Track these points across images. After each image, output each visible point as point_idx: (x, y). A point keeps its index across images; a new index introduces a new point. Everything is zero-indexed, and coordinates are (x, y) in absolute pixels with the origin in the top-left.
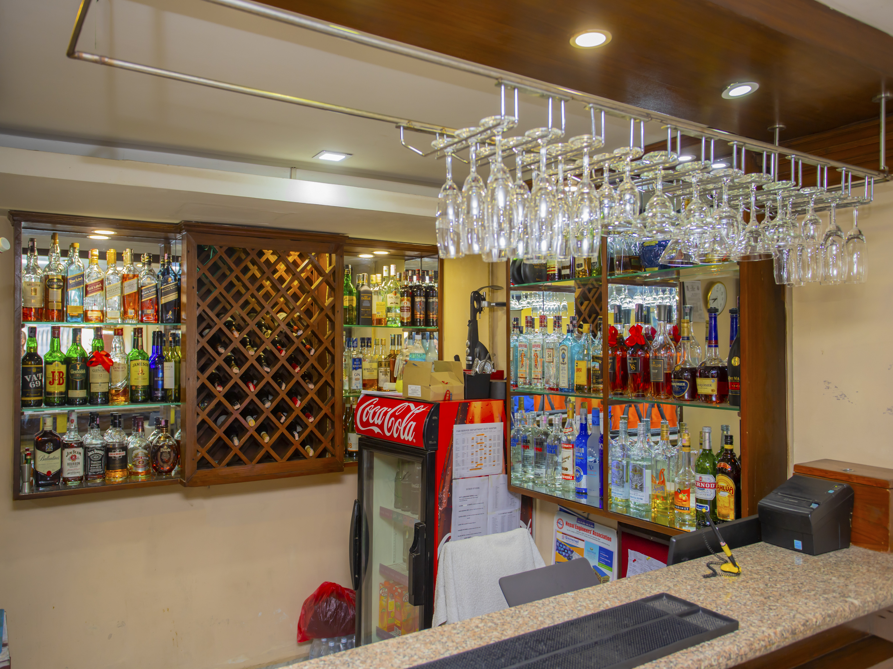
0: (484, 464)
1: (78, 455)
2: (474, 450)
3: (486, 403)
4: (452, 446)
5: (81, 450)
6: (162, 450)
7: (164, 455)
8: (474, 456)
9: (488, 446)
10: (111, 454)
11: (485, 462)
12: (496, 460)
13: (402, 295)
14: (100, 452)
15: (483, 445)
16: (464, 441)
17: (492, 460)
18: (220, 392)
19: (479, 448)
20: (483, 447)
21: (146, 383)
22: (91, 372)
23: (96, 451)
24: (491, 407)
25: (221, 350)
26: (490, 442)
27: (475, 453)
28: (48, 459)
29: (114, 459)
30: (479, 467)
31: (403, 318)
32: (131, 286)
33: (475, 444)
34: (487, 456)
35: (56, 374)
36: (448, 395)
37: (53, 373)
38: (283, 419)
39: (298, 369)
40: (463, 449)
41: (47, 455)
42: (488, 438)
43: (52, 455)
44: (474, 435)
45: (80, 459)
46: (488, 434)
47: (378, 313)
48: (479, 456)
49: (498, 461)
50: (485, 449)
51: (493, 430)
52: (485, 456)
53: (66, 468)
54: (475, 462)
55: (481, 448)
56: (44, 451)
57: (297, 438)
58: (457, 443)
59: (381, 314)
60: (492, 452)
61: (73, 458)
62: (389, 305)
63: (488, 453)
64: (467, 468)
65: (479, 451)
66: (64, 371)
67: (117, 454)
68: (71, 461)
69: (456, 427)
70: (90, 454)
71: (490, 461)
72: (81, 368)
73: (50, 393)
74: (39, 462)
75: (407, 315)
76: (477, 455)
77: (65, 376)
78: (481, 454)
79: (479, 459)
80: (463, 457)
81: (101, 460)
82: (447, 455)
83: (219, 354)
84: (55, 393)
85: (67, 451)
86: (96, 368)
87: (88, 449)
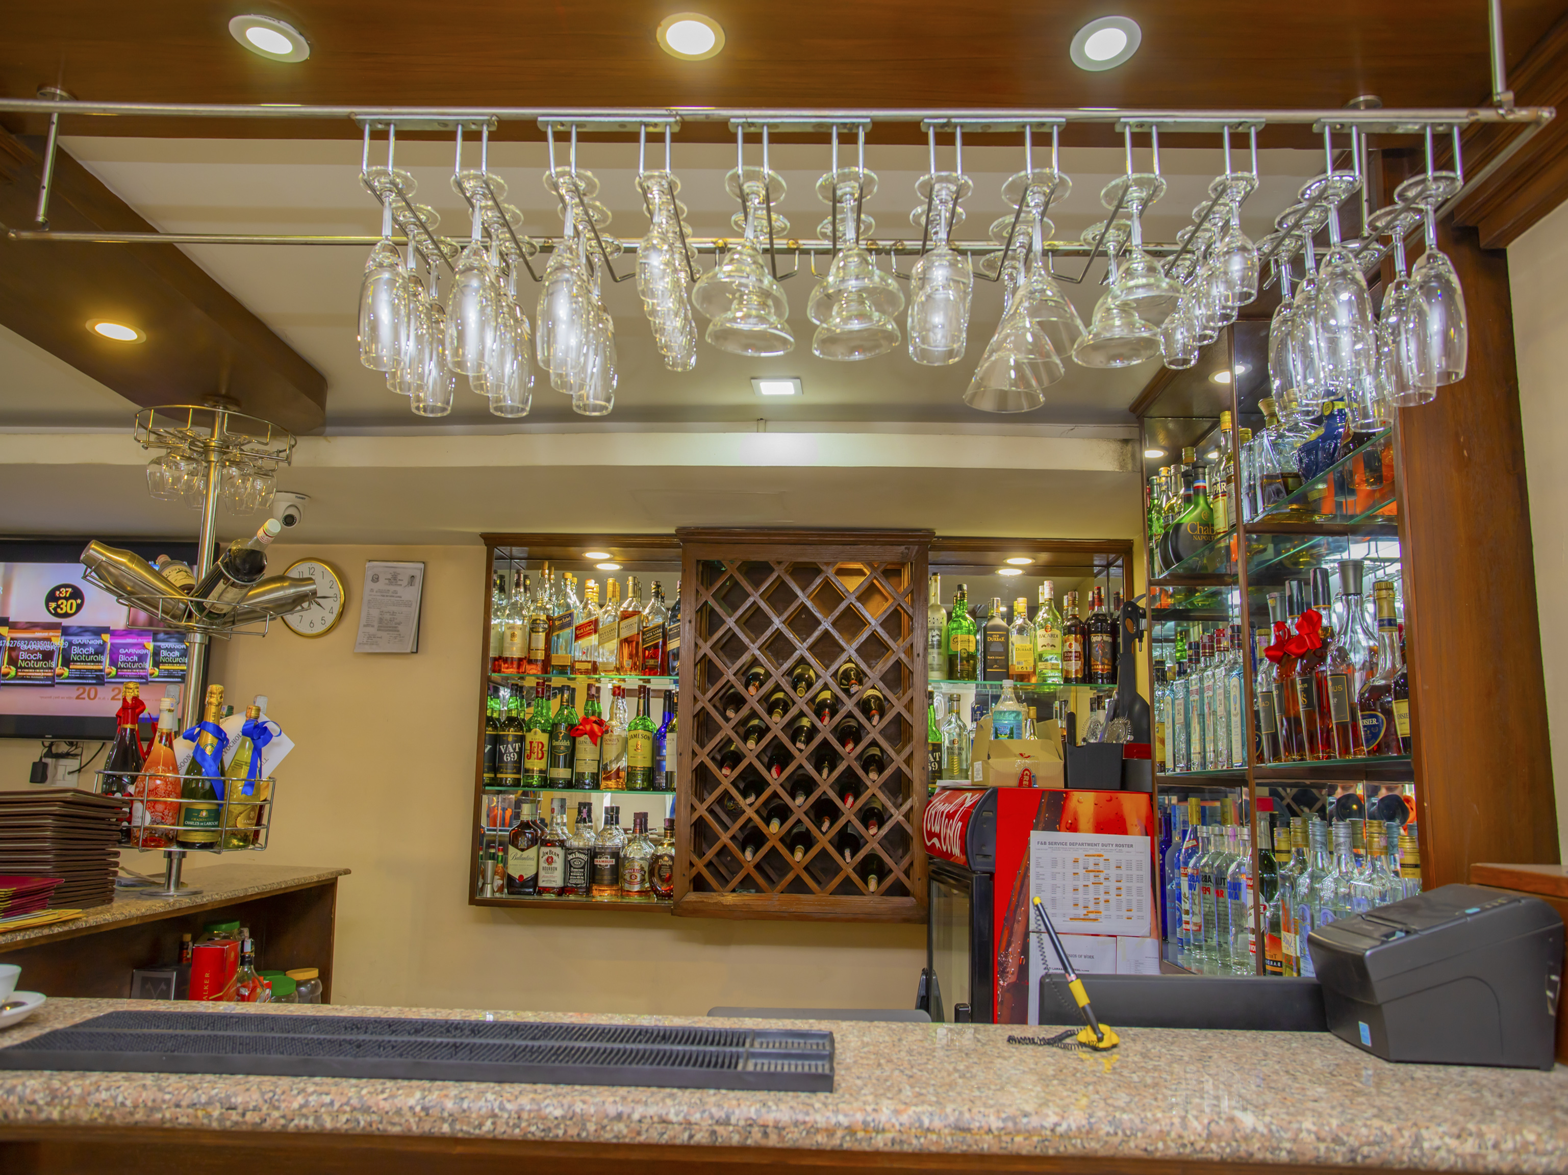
0: (1104, 913)
1: (555, 858)
2: (1080, 884)
3: (1105, 795)
4: (1027, 869)
5: (558, 850)
6: (661, 862)
7: (664, 869)
8: (1080, 895)
9: (1113, 879)
10: (598, 862)
11: (1107, 909)
12: (1134, 908)
13: (1068, 631)
14: (582, 856)
15: (1102, 876)
16: (1054, 863)
17: (1124, 906)
18: (726, 776)
19: (1092, 879)
20: (1102, 880)
21: (648, 764)
22: (577, 746)
23: (578, 855)
24: (1120, 805)
25: (730, 713)
26: (1119, 872)
27: (1081, 889)
28: (521, 858)
29: (601, 869)
30: (1092, 916)
31: (1067, 672)
32: (630, 626)
33: (1081, 871)
34: (1112, 897)
35: (535, 745)
36: (1026, 776)
37: (531, 743)
38: (825, 827)
39: (850, 746)
40: (1054, 877)
41: (520, 853)
42: (1113, 865)
43: (526, 854)
44: (1080, 854)
45: (559, 863)
46: (1114, 856)
47: (1019, 663)
48: (1091, 896)
49: (1140, 909)
50: (1106, 883)
51: (1125, 849)
52: (1107, 897)
53: (542, 873)
54: (1081, 904)
55: (1097, 880)
56: (516, 847)
57: (848, 859)
58: (1038, 865)
59: (1024, 665)
60: (1123, 892)
61: (550, 861)
62: (1040, 649)
63: (1113, 892)
64: (1064, 915)
65: (1091, 887)
66: (546, 743)
67: (605, 862)
68: (546, 865)
69: (1035, 836)
70: (570, 857)
71: (1119, 908)
72: (564, 738)
73: (527, 771)
74: (511, 862)
75: (1074, 666)
76: (1086, 893)
77: (545, 748)
78: (1097, 892)
79: (1093, 901)
80: (1054, 891)
81: (583, 868)
82: (1017, 884)
83: (727, 720)
84: (533, 771)
85: (544, 849)
86: (582, 739)
87: (568, 850)
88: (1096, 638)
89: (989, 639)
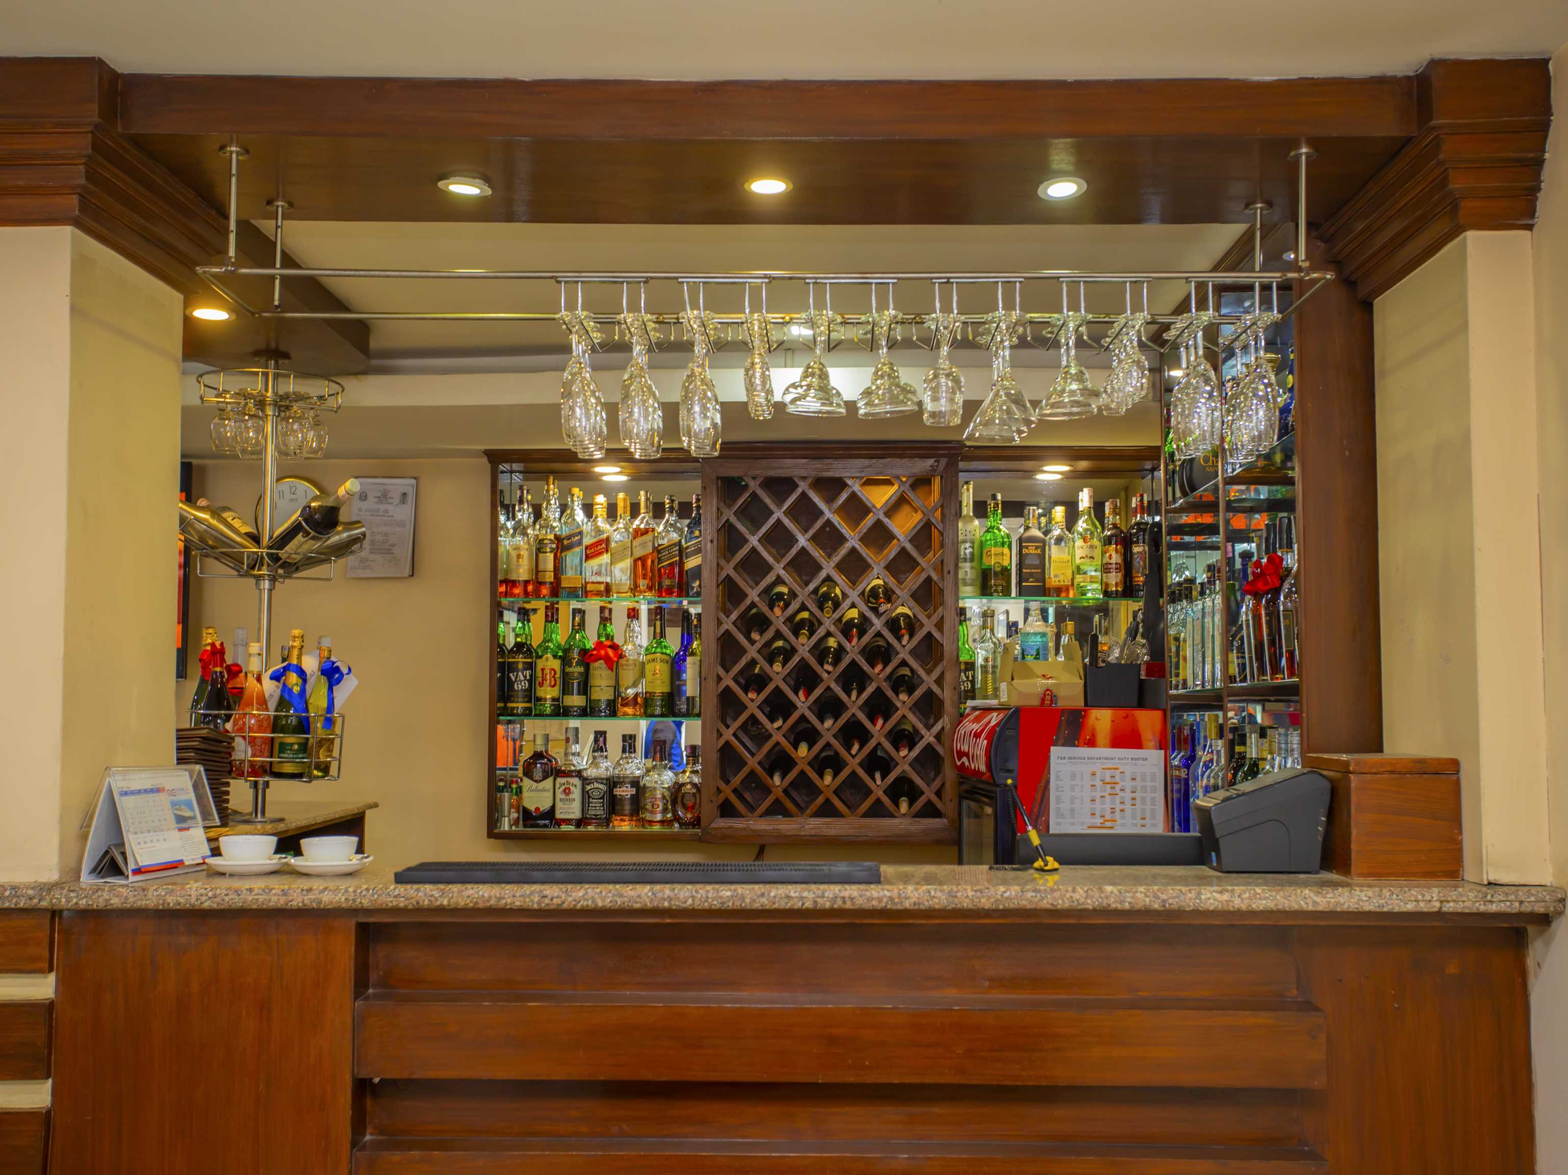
0: (1119, 821)
1: (572, 788)
2: (1097, 795)
3: (1121, 713)
4: (1048, 782)
5: (576, 781)
6: (684, 790)
7: (687, 797)
8: (1098, 806)
9: (1128, 790)
10: (618, 791)
11: (1123, 818)
12: (1148, 815)
13: (1108, 541)
14: (601, 786)
15: (1118, 787)
16: (1073, 776)
17: (1139, 815)
18: (752, 700)
19: (1109, 791)
20: (1118, 791)
21: (666, 689)
22: (592, 671)
23: (596, 785)
24: (1136, 721)
25: (755, 636)
26: (1134, 783)
27: (1098, 799)
28: (536, 790)
29: (622, 799)
30: (1108, 824)
31: (1107, 585)
32: (643, 544)
33: (1099, 783)
34: (1128, 806)
35: (547, 671)
36: (1049, 696)
37: (543, 670)
38: (854, 751)
39: (879, 667)
40: (1072, 789)
41: (535, 785)
42: (1128, 776)
43: (541, 785)
44: (1097, 767)
45: (576, 794)
46: (1129, 769)
47: (1056, 576)
48: (1108, 806)
49: (1153, 817)
50: (1121, 794)
51: (1140, 762)
52: (1122, 807)
53: (559, 805)
54: (1098, 813)
55: (1113, 791)
56: (531, 778)
57: (879, 782)
58: (1058, 778)
59: (1061, 578)
60: (1138, 802)
61: (567, 791)
62: (1078, 561)
63: (1128, 802)
64: (1082, 824)
65: (1108, 798)
66: (558, 668)
67: (625, 792)
68: (563, 796)
69: (1056, 752)
70: (588, 787)
71: (1134, 817)
72: (577, 664)
73: (539, 699)
74: (526, 794)
75: (1114, 579)
76: (1103, 803)
77: (558, 675)
78: (1113, 802)
79: (1109, 811)
80: (1072, 802)
81: (602, 798)
82: (1038, 796)
83: (753, 642)
84: (545, 699)
85: (560, 780)
86: (597, 664)
87: (585, 781)
88: (1136, 549)
89: (1025, 551)
